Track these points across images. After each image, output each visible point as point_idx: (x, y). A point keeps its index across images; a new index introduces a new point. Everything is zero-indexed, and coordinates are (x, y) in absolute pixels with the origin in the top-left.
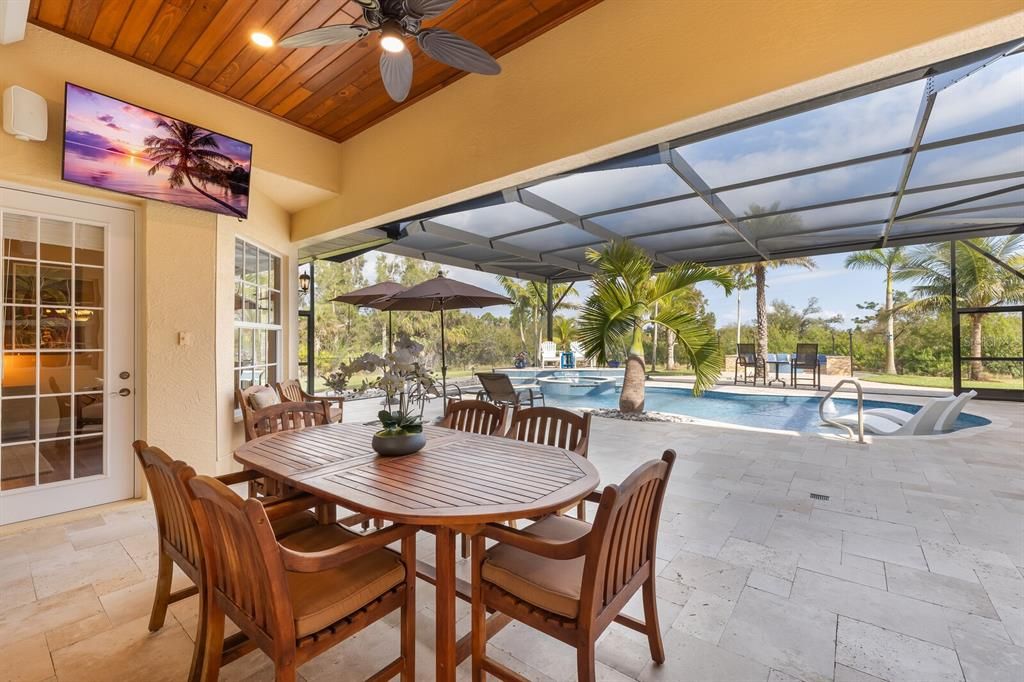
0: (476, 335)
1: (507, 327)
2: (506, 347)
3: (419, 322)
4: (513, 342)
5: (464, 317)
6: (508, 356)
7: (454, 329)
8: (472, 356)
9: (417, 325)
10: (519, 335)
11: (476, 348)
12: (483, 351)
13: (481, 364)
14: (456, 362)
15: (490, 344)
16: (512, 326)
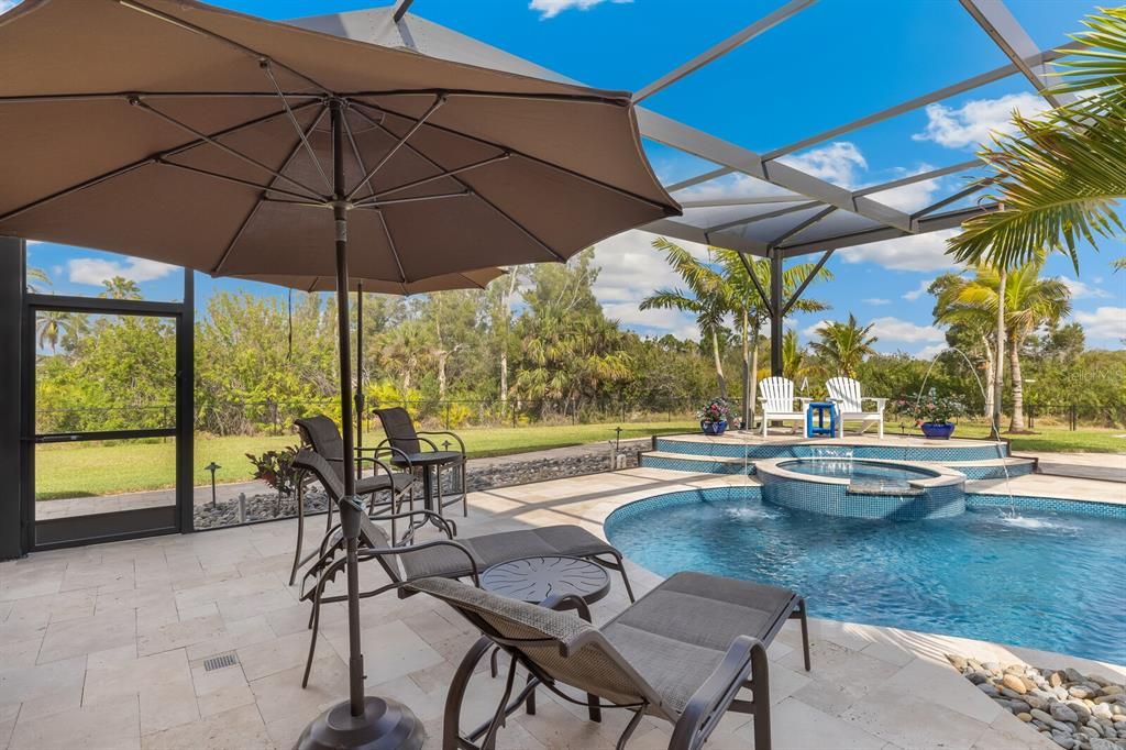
0: (644, 366)
1: (695, 355)
2: (692, 384)
3: (555, 346)
4: (704, 377)
5: (624, 338)
6: (695, 398)
7: (608, 358)
8: (638, 398)
9: (552, 351)
10: (713, 366)
11: (644, 385)
12: (655, 391)
13: (653, 410)
14: (612, 407)
15: (666, 380)
16: (703, 354)
